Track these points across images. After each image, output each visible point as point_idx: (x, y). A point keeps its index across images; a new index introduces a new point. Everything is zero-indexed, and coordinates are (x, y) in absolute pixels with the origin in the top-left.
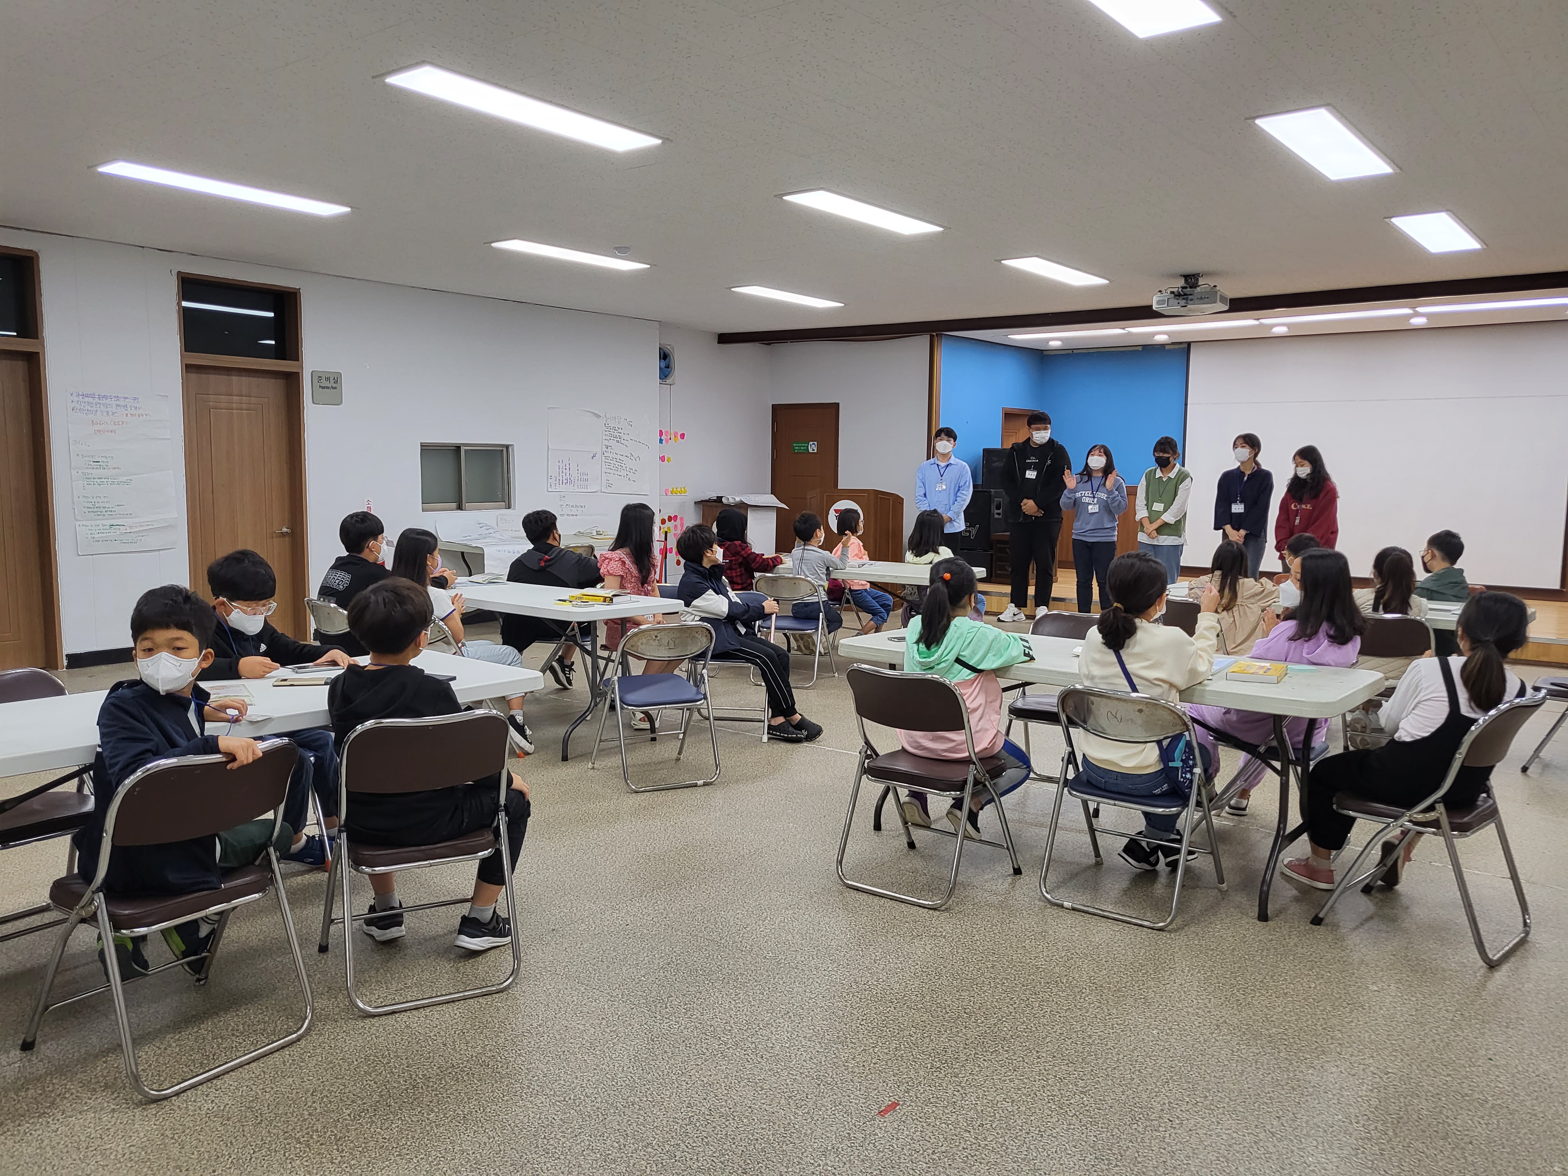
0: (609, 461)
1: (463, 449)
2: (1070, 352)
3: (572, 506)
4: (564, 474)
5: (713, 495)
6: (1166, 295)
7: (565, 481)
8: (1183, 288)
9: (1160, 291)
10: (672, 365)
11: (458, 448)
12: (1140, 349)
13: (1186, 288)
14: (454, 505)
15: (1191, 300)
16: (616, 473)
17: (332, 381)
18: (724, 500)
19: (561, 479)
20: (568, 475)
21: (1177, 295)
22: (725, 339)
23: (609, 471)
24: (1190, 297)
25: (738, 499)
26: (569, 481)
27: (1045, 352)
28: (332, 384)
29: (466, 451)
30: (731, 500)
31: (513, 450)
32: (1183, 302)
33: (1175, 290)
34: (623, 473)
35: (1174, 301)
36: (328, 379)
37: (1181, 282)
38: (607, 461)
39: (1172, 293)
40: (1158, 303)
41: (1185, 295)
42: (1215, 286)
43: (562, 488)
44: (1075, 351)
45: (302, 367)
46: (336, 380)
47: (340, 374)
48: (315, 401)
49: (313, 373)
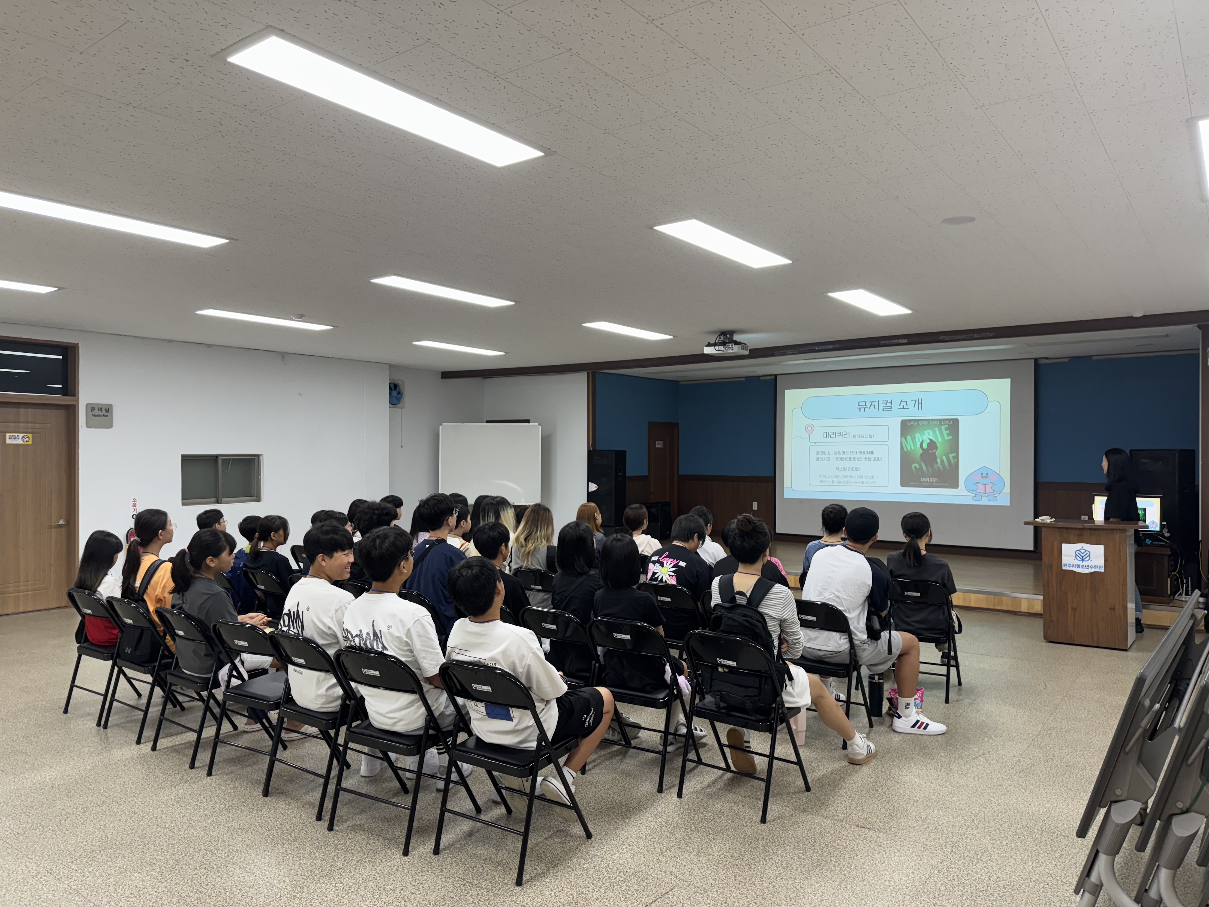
1: (220, 458)
10: (403, 395)
11: (216, 457)
12: (744, 379)
14: (213, 499)
17: (104, 411)
27: (680, 383)
28: (104, 413)
29: (223, 460)
31: (263, 457)
36: (100, 409)
44: (700, 382)
45: (78, 401)
46: (107, 410)
47: (111, 406)
48: (88, 426)
49: (87, 405)
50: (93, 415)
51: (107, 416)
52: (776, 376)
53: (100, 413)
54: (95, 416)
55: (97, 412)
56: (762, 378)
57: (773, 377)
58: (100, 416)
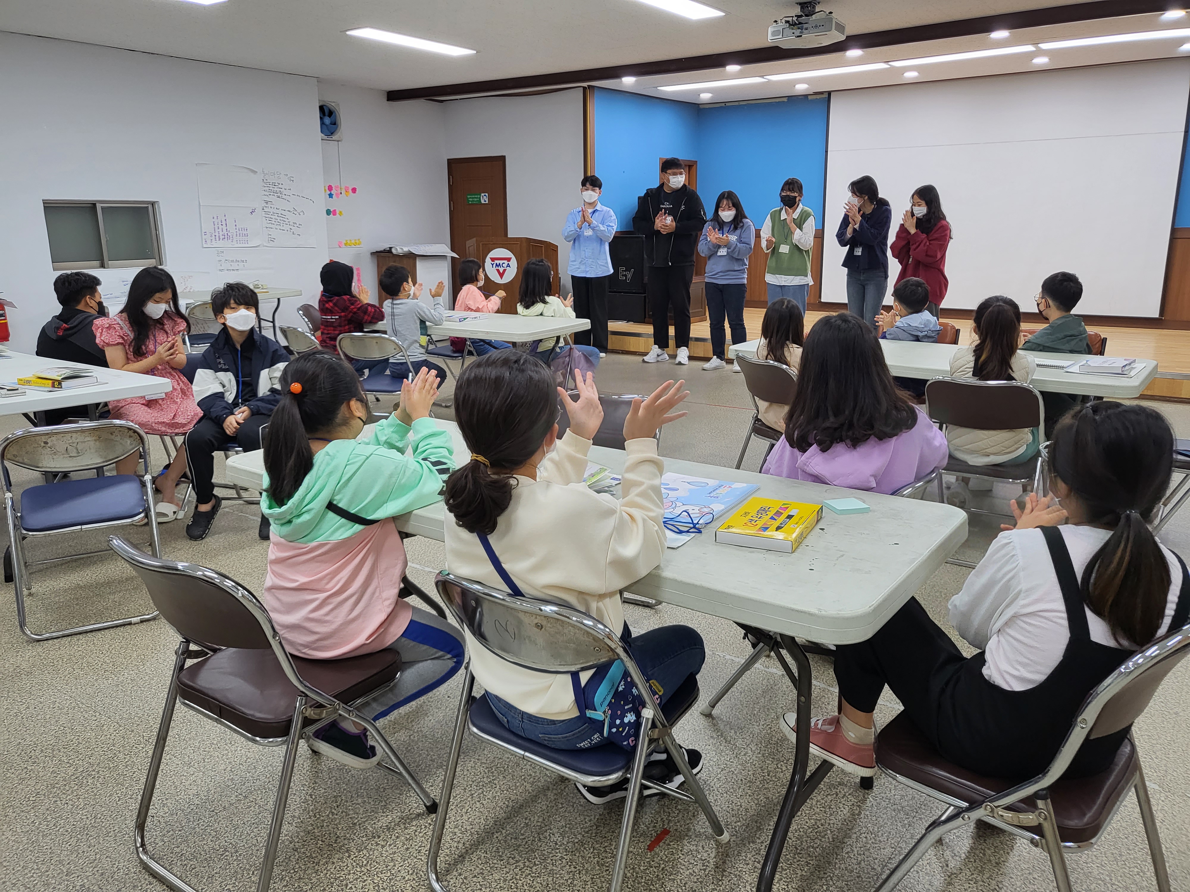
0: (270, 216)
1: (99, 206)
2: (723, 105)
3: (232, 261)
4: (220, 230)
5: (385, 246)
6: (782, 25)
7: (222, 237)
8: (798, 17)
9: (776, 21)
10: (338, 122)
11: (92, 206)
12: (785, 100)
13: (801, 16)
14: (97, 263)
15: (806, 29)
16: (278, 227)
18: (393, 251)
19: (217, 234)
20: (225, 231)
21: (792, 25)
22: (394, 96)
23: (270, 226)
24: (805, 26)
25: (406, 249)
26: (227, 237)
27: (701, 106)
29: (103, 208)
30: (400, 251)
31: (158, 205)
32: (798, 32)
33: (790, 19)
34: (287, 227)
35: (789, 31)
37: (797, 11)
38: (267, 216)
39: (787, 22)
40: (774, 33)
41: (800, 23)
42: (831, 13)
43: (220, 243)
44: (727, 104)
52: (829, 93)
56: (810, 98)
57: (826, 95)
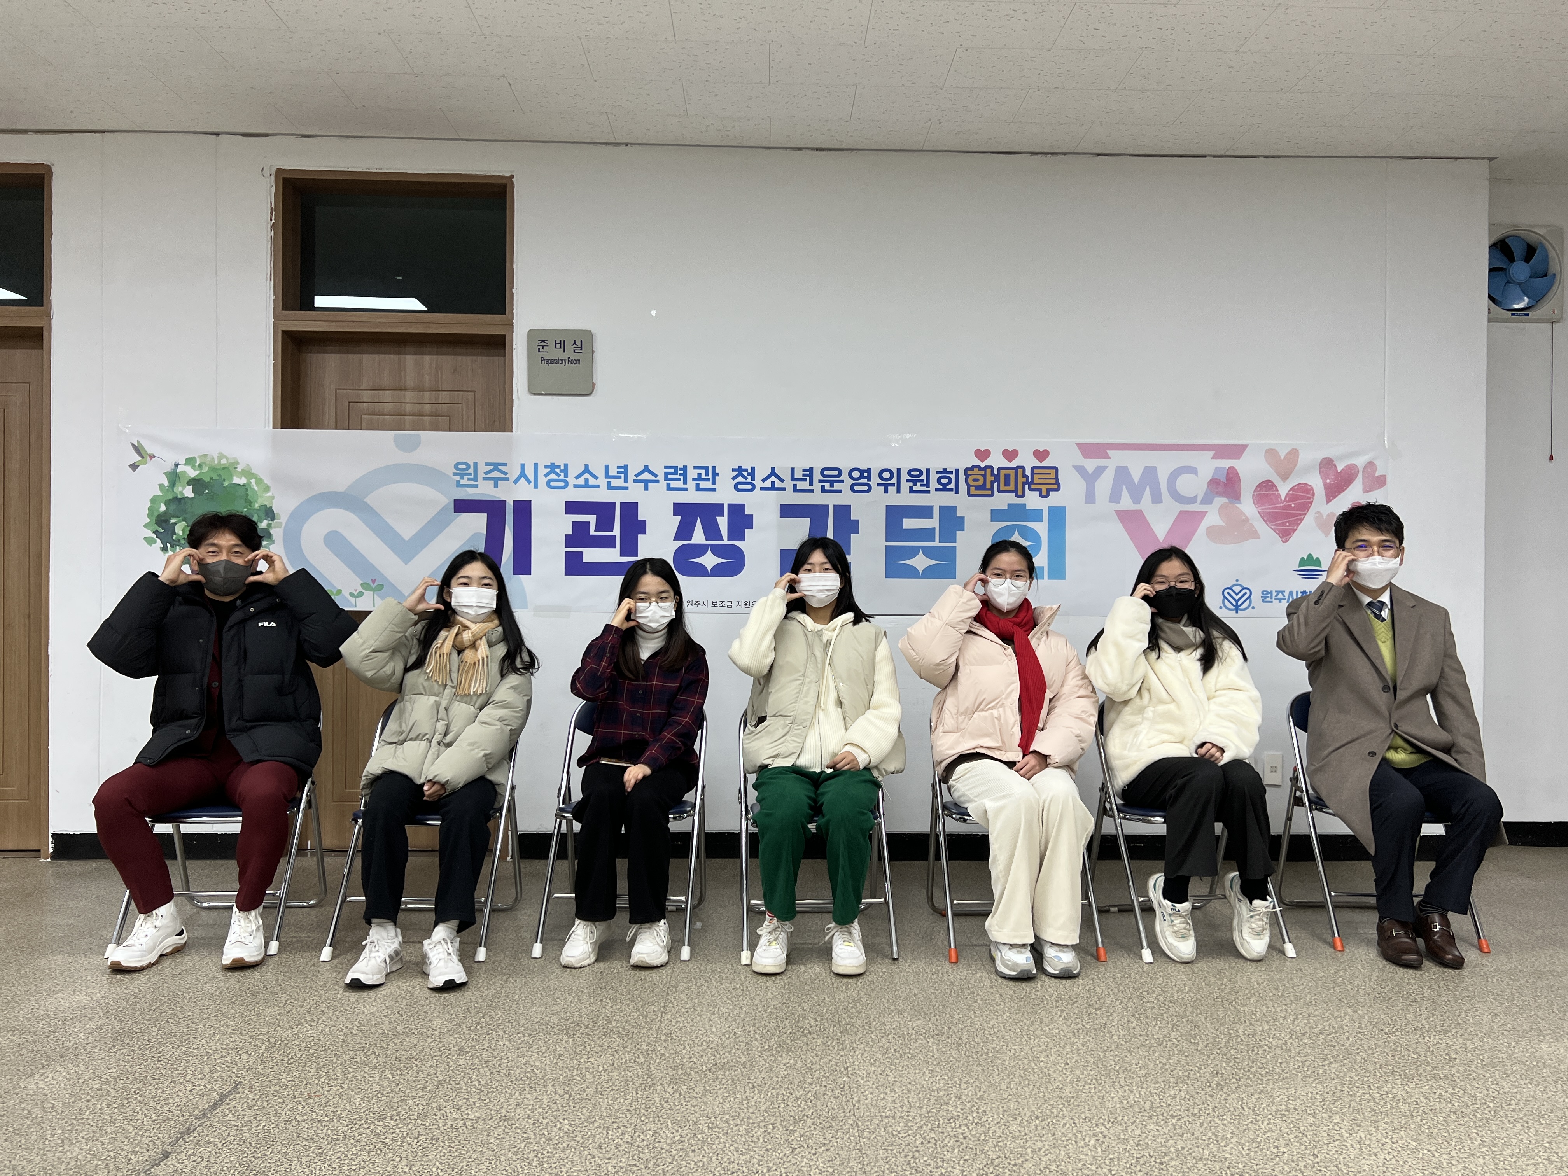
17: (569, 348)
28: (569, 353)
36: (560, 345)
45: (511, 325)
46: (579, 347)
47: (589, 334)
48: (535, 390)
49: (532, 333)
50: (543, 359)
51: (577, 361)
53: (559, 354)
54: (549, 362)
55: (553, 353)
58: (559, 361)
